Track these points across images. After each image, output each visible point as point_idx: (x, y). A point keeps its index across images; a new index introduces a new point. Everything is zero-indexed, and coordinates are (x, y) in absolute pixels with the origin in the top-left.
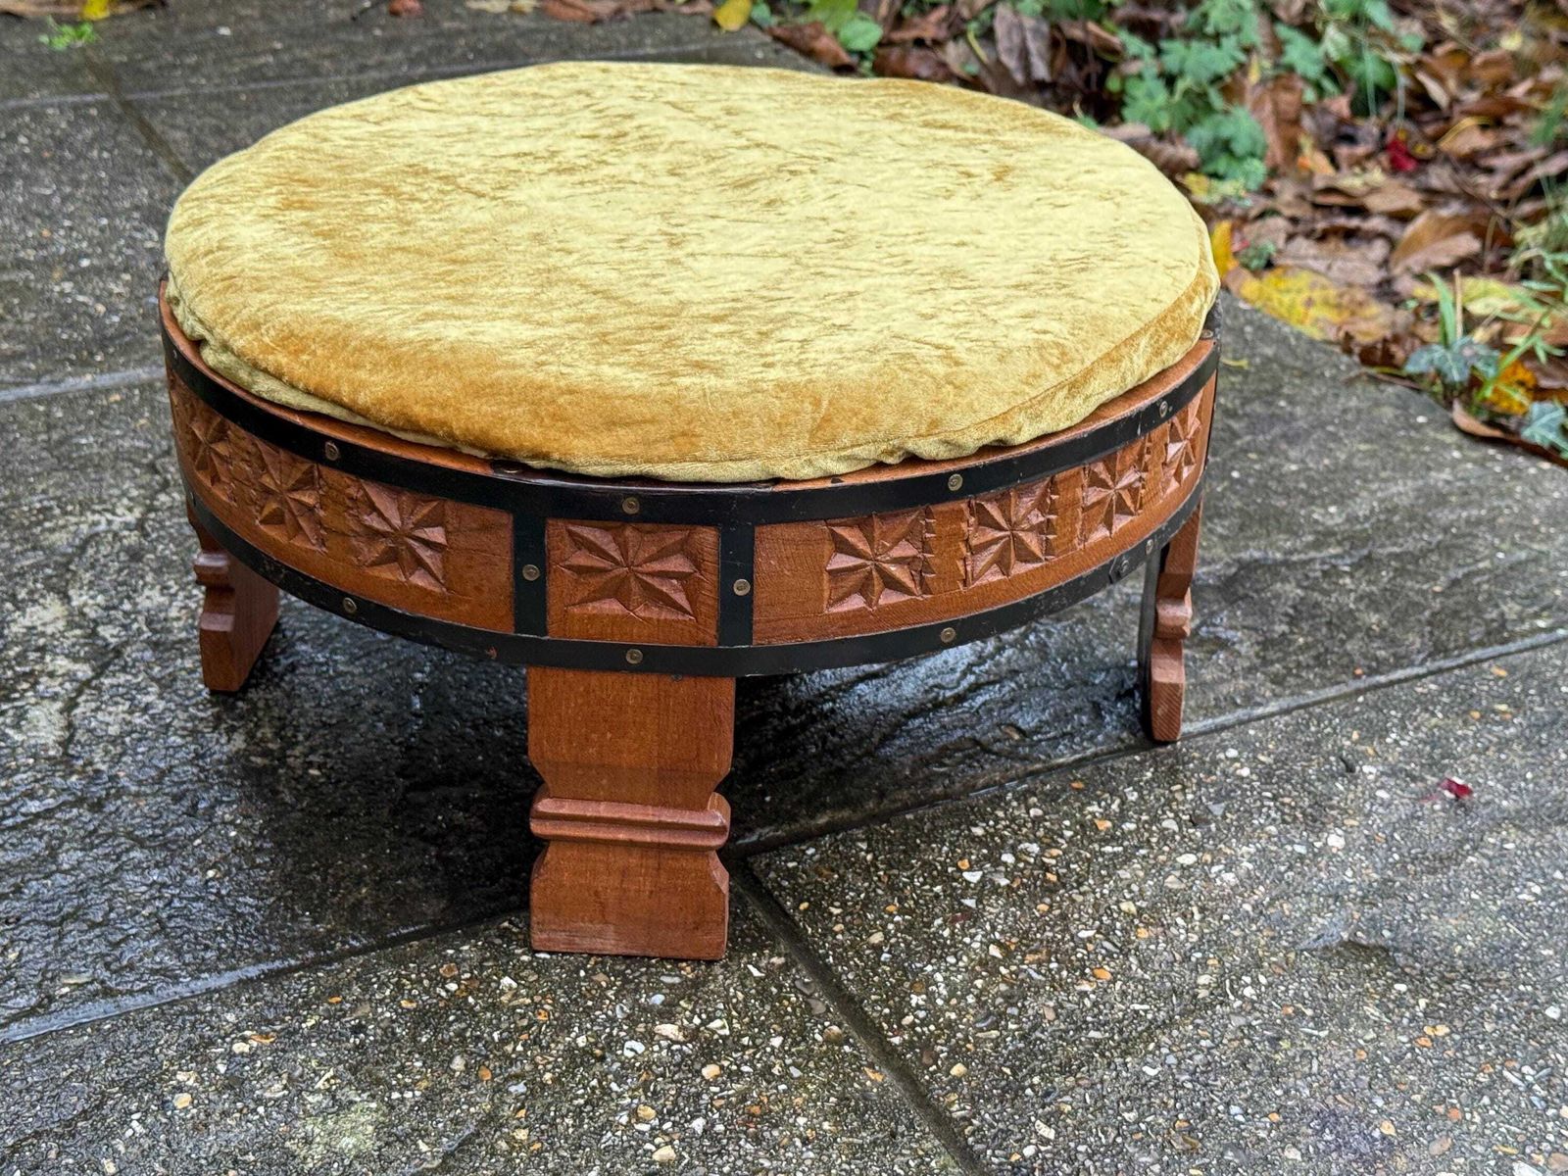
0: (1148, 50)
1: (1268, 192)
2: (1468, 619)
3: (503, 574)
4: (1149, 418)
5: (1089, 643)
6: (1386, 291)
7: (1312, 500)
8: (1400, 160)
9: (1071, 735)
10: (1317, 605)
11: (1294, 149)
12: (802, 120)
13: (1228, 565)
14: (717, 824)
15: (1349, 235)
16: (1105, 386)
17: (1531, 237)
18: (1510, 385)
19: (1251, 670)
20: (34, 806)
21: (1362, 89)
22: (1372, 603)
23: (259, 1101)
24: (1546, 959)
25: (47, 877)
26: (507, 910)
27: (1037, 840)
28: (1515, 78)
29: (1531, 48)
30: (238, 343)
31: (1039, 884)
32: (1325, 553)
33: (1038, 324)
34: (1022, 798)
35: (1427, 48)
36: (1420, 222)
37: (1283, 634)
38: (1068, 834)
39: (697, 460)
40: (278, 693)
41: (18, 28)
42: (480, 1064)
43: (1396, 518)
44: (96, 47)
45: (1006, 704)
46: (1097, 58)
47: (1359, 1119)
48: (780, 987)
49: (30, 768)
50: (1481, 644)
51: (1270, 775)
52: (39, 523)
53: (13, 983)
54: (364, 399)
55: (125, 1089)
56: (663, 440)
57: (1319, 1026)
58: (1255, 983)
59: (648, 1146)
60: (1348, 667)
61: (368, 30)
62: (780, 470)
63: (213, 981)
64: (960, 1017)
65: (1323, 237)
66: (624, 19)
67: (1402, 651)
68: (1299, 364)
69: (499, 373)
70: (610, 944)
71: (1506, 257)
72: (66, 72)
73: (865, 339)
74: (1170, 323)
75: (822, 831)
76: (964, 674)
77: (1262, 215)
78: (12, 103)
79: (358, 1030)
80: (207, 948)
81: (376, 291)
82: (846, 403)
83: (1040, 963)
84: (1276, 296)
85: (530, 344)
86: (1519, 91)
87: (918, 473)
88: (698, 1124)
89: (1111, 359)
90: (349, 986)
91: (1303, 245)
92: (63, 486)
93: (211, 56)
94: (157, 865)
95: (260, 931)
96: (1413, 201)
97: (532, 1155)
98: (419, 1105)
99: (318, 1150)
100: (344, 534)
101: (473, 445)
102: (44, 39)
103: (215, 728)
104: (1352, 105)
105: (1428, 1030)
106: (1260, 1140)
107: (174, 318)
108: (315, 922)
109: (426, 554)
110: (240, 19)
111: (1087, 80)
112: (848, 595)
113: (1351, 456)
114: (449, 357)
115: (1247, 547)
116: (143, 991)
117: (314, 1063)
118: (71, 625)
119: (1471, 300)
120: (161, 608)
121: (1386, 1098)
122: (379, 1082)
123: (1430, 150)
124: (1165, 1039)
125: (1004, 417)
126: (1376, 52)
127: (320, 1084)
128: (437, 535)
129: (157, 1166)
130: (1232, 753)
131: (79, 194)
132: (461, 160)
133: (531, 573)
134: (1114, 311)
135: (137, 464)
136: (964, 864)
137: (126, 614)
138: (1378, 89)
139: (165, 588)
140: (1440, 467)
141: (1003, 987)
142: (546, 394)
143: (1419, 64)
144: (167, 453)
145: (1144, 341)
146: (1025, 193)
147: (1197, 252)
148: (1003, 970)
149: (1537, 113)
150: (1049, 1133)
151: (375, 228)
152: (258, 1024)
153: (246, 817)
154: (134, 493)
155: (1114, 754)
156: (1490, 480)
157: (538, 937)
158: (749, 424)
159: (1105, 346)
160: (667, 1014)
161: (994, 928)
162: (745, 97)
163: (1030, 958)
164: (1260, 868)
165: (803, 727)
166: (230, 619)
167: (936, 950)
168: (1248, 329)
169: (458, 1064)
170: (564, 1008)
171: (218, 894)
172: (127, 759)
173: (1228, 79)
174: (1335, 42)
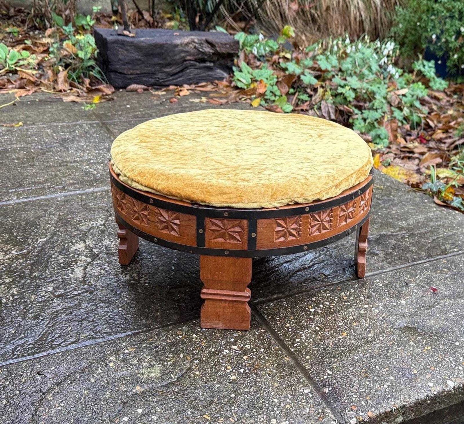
0: (359, 112)
1: (389, 148)
2: (437, 249)
3: (194, 232)
4: (356, 194)
5: (342, 254)
6: (418, 171)
7: (399, 220)
8: (422, 140)
9: (338, 276)
10: (399, 245)
11: (396, 137)
12: (270, 123)
13: (377, 235)
14: (247, 295)
15: (409, 158)
16: (345, 186)
17: (455, 159)
18: (448, 193)
19: (383, 261)
20: (75, 293)
21: (413, 123)
22: (414, 245)
23: (131, 364)
24: (455, 331)
25: (79, 310)
26: (195, 318)
27: (328, 301)
28: (451, 120)
29: (455, 114)
30: (128, 174)
31: (328, 312)
32: (401, 233)
33: (328, 171)
34: (325, 291)
35: (429, 113)
36: (427, 155)
37: (391, 252)
38: (336, 300)
39: (242, 203)
40: (138, 265)
41: (76, 105)
42: (187, 356)
43: (419, 225)
44: (96, 110)
45: (321, 269)
46: (346, 114)
47: (408, 369)
48: (263, 337)
49: (75, 283)
50: (440, 255)
51: (387, 286)
52: (79, 224)
53: (69, 336)
54: (159, 188)
55: (97, 361)
56: (234, 198)
57: (399, 347)
58: (383, 336)
59: (229, 376)
60: (407, 260)
61: (164, 106)
62: (263, 206)
63: (120, 335)
64: (309, 344)
65: (403, 159)
66: (228, 104)
67: (421, 256)
68: (396, 187)
69: (193, 181)
70: (220, 326)
71: (448, 164)
72: (88, 116)
73: (285, 174)
74: (361, 171)
75: (275, 299)
76: (311, 261)
77: (387, 153)
78: (74, 123)
79: (156, 347)
80: (119, 327)
81: (163, 162)
82: (280, 189)
83: (329, 331)
84: (391, 172)
85: (201, 175)
86: (452, 124)
87: (298, 207)
88: (242, 370)
89: (346, 179)
90: (154, 337)
91: (398, 160)
92: (85, 215)
93: (125, 112)
94: (106, 307)
95: (132, 323)
96: (425, 150)
97: (200, 378)
98: (172, 366)
99: (146, 376)
100: (154, 222)
101: (186, 199)
102: (83, 108)
103: (122, 274)
104: (410, 127)
105: (426, 348)
106: (383, 374)
107: (112, 169)
108: (146, 321)
109: (174, 227)
110: (132, 103)
111: (344, 120)
112: (280, 237)
113: (408, 209)
114: (180, 177)
115: (382, 231)
116: (102, 338)
117: (145, 355)
118: (86, 249)
119: (439, 173)
120: (109, 245)
121: (415, 364)
122: (161, 360)
123: (430, 138)
124: (360, 350)
125: (319, 193)
126: (416, 114)
127: (146, 360)
128: (177, 222)
129: (105, 380)
130: (378, 281)
131: (91, 145)
132: (185, 132)
133: (201, 231)
134: (347, 168)
135: (103, 210)
136: (310, 307)
137: (100, 246)
138: (417, 123)
139: (110, 240)
140: (431, 212)
141: (319, 337)
142: (205, 186)
143: (427, 117)
144: (111, 207)
145: (354, 175)
146: (325, 140)
147: (368, 155)
148: (320, 333)
149: (456, 129)
150: (330, 373)
151: (163, 147)
152: (131, 346)
153: (129, 295)
154: (103, 217)
155: (348, 281)
156: (443, 216)
157: (202, 325)
158: (256, 194)
159: (345, 176)
160: (235, 343)
161: (317, 323)
162: (256, 118)
163: (326, 330)
164: (384, 308)
165: (270, 274)
166: (126, 246)
167: (303, 328)
168: (383, 179)
169: (182, 355)
170: (209, 342)
171: (122, 314)
172: (99, 281)
173: (379, 120)
174: (406, 111)
